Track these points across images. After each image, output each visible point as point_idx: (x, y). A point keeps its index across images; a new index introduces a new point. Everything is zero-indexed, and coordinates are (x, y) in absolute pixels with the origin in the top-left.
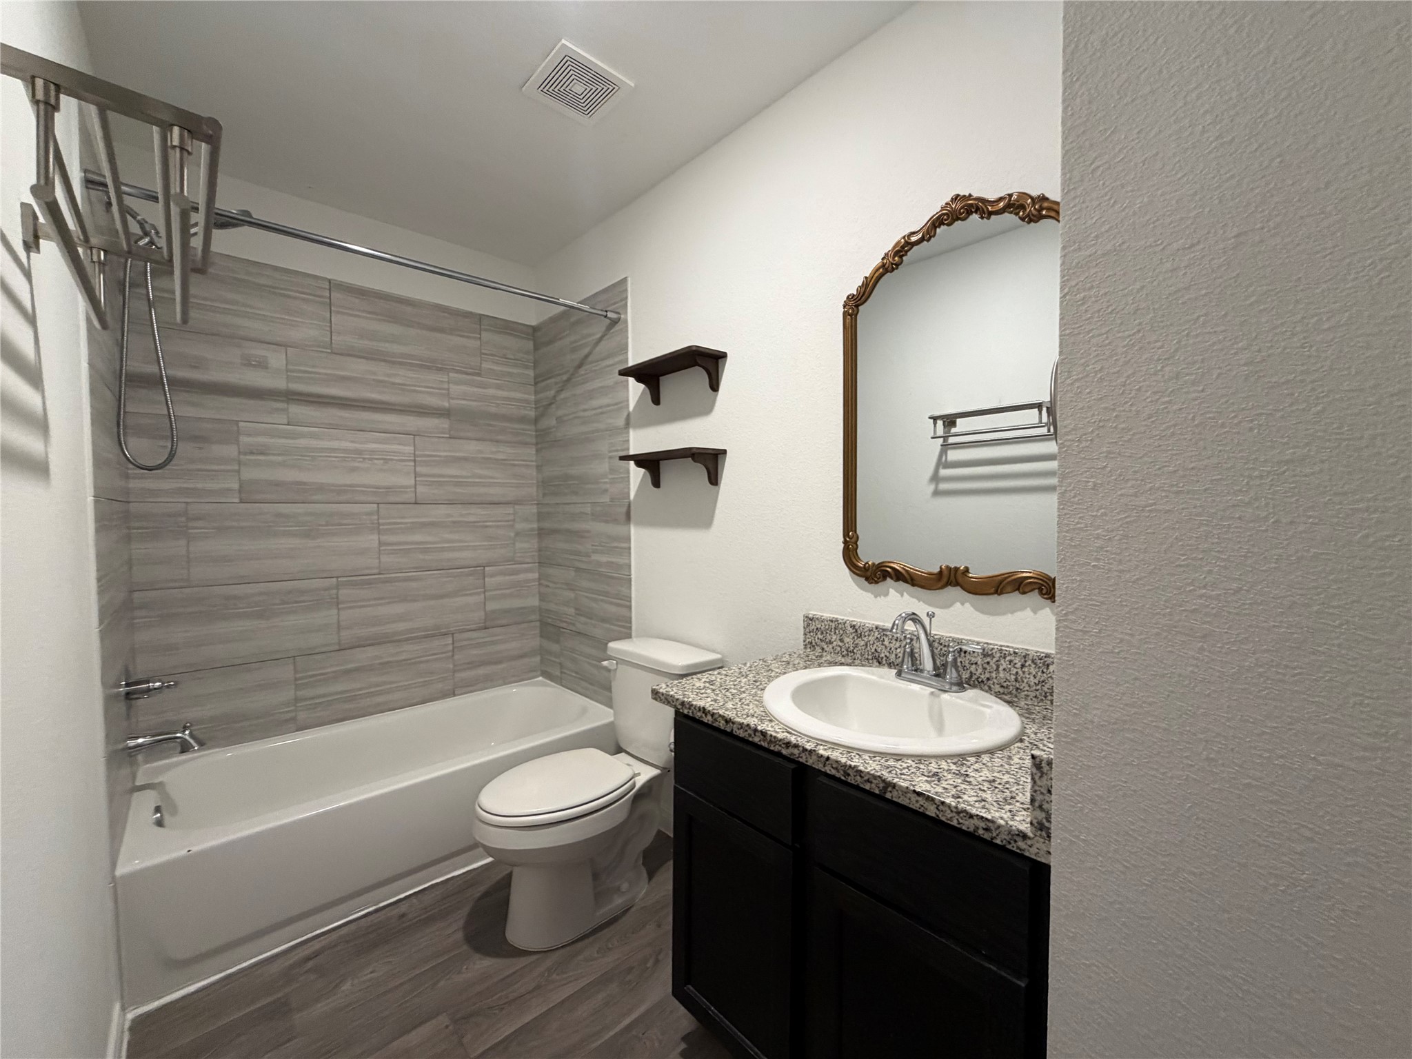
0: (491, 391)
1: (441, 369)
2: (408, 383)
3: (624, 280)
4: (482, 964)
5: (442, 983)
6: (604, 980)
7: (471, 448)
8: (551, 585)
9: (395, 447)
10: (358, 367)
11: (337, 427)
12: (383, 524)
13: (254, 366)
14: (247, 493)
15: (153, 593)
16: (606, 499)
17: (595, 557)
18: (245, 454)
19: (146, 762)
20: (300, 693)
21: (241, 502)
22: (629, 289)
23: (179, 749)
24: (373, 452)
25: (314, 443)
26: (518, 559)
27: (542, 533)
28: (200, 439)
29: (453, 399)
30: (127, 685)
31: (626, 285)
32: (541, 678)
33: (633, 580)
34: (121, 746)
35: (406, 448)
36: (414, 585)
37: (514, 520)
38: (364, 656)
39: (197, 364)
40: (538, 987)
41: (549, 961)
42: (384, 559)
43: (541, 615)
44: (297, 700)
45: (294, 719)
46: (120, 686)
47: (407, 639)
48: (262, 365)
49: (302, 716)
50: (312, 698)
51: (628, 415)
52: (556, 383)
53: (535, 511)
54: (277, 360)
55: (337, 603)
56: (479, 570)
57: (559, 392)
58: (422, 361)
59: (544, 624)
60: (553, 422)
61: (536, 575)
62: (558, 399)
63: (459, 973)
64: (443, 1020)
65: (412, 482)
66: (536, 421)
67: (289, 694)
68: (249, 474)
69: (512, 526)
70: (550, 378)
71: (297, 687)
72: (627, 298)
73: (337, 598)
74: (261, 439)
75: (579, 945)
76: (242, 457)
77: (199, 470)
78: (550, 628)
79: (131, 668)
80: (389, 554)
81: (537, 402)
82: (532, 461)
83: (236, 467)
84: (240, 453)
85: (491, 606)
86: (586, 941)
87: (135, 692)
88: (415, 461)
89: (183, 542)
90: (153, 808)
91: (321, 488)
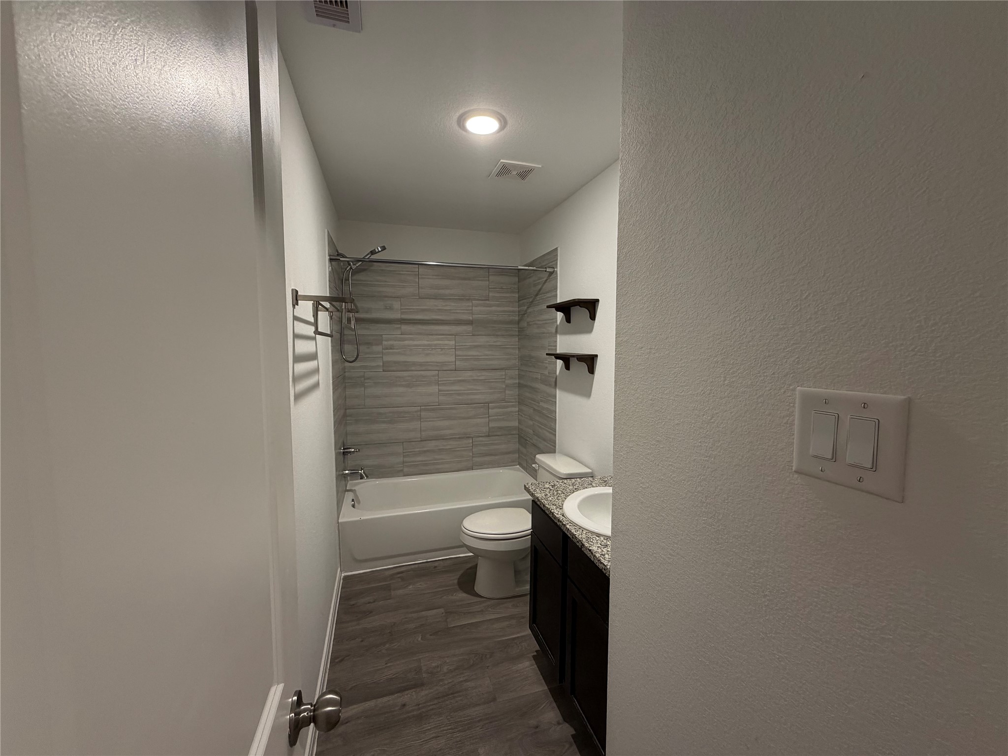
0: (494, 308)
1: (468, 300)
2: (452, 309)
3: (556, 249)
4: (462, 595)
5: (445, 597)
6: (511, 617)
7: (482, 340)
8: (523, 416)
9: (446, 342)
10: (430, 304)
11: (420, 334)
12: (441, 381)
13: (388, 309)
14: (386, 366)
15: (352, 410)
16: (546, 373)
17: (542, 404)
18: (385, 349)
19: (351, 480)
20: (405, 459)
21: (383, 371)
22: (559, 255)
23: (360, 477)
24: (435, 345)
25: (411, 342)
26: (506, 400)
27: (520, 386)
28: (369, 344)
29: (474, 314)
30: (343, 449)
31: (557, 252)
32: (518, 466)
33: (557, 420)
34: (341, 473)
35: (451, 342)
36: (454, 411)
37: (505, 379)
38: (432, 445)
39: (368, 311)
40: (482, 611)
41: (489, 603)
42: (441, 398)
43: (519, 431)
44: (404, 462)
45: (402, 471)
46: (341, 449)
47: (451, 439)
48: (391, 308)
49: (406, 470)
50: (410, 462)
51: (557, 327)
52: (528, 303)
53: (517, 373)
54: (397, 305)
55: (420, 418)
56: (486, 405)
57: (528, 308)
58: (459, 296)
59: (520, 437)
60: (525, 325)
61: (517, 409)
62: (528, 311)
63: (452, 595)
64: (442, 610)
65: (454, 360)
66: (519, 322)
67: (401, 459)
68: (386, 358)
69: (504, 382)
70: (525, 299)
71: (404, 456)
72: (557, 260)
73: (420, 416)
74: (391, 343)
75: (505, 600)
76: (384, 351)
77: (368, 357)
78: (523, 439)
79: (345, 442)
80: (443, 396)
81: (519, 311)
82: (516, 345)
83: (382, 356)
84: (383, 349)
85: (492, 425)
86: (509, 600)
87: (347, 452)
88: (455, 349)
89: (363, 389)
90: (351, 500)
91: (414, 364)
